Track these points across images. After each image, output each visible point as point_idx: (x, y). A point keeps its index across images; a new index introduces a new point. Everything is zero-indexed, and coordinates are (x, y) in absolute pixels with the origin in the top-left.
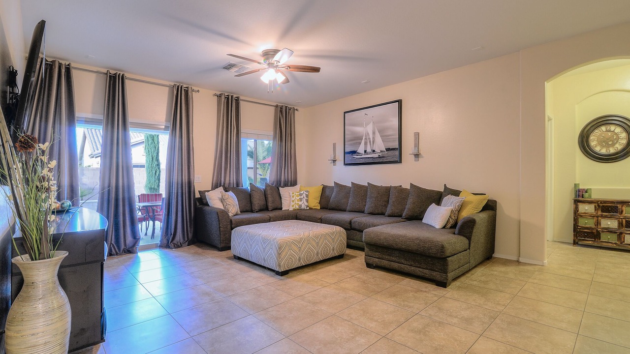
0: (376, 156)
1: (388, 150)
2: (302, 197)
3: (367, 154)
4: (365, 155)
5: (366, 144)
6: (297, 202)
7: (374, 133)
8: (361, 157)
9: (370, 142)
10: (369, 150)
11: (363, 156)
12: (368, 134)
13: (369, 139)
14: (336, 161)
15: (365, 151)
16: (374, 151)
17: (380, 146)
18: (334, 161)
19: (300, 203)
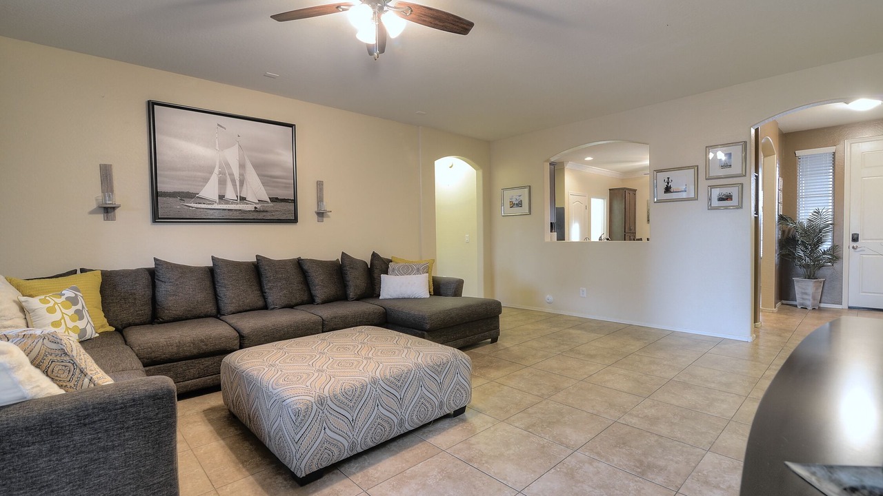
0: (250, 207)
1: (274, 200)
2: (79, 307)
3: (227, 202)
4: (219, 203)
5: (222, 183)
6: (71, 324)
7: (242, 166)
8: (210, 207)
9: (233, 181)
10: (230, 194)
11: (216, 207)
12: (228, 165)
13: (231, 175)
14: (114, 208)
15: (221, 197)
16: (243, 199)
17: (256, 192)
18: (108, 211)
19: (81, 324)
